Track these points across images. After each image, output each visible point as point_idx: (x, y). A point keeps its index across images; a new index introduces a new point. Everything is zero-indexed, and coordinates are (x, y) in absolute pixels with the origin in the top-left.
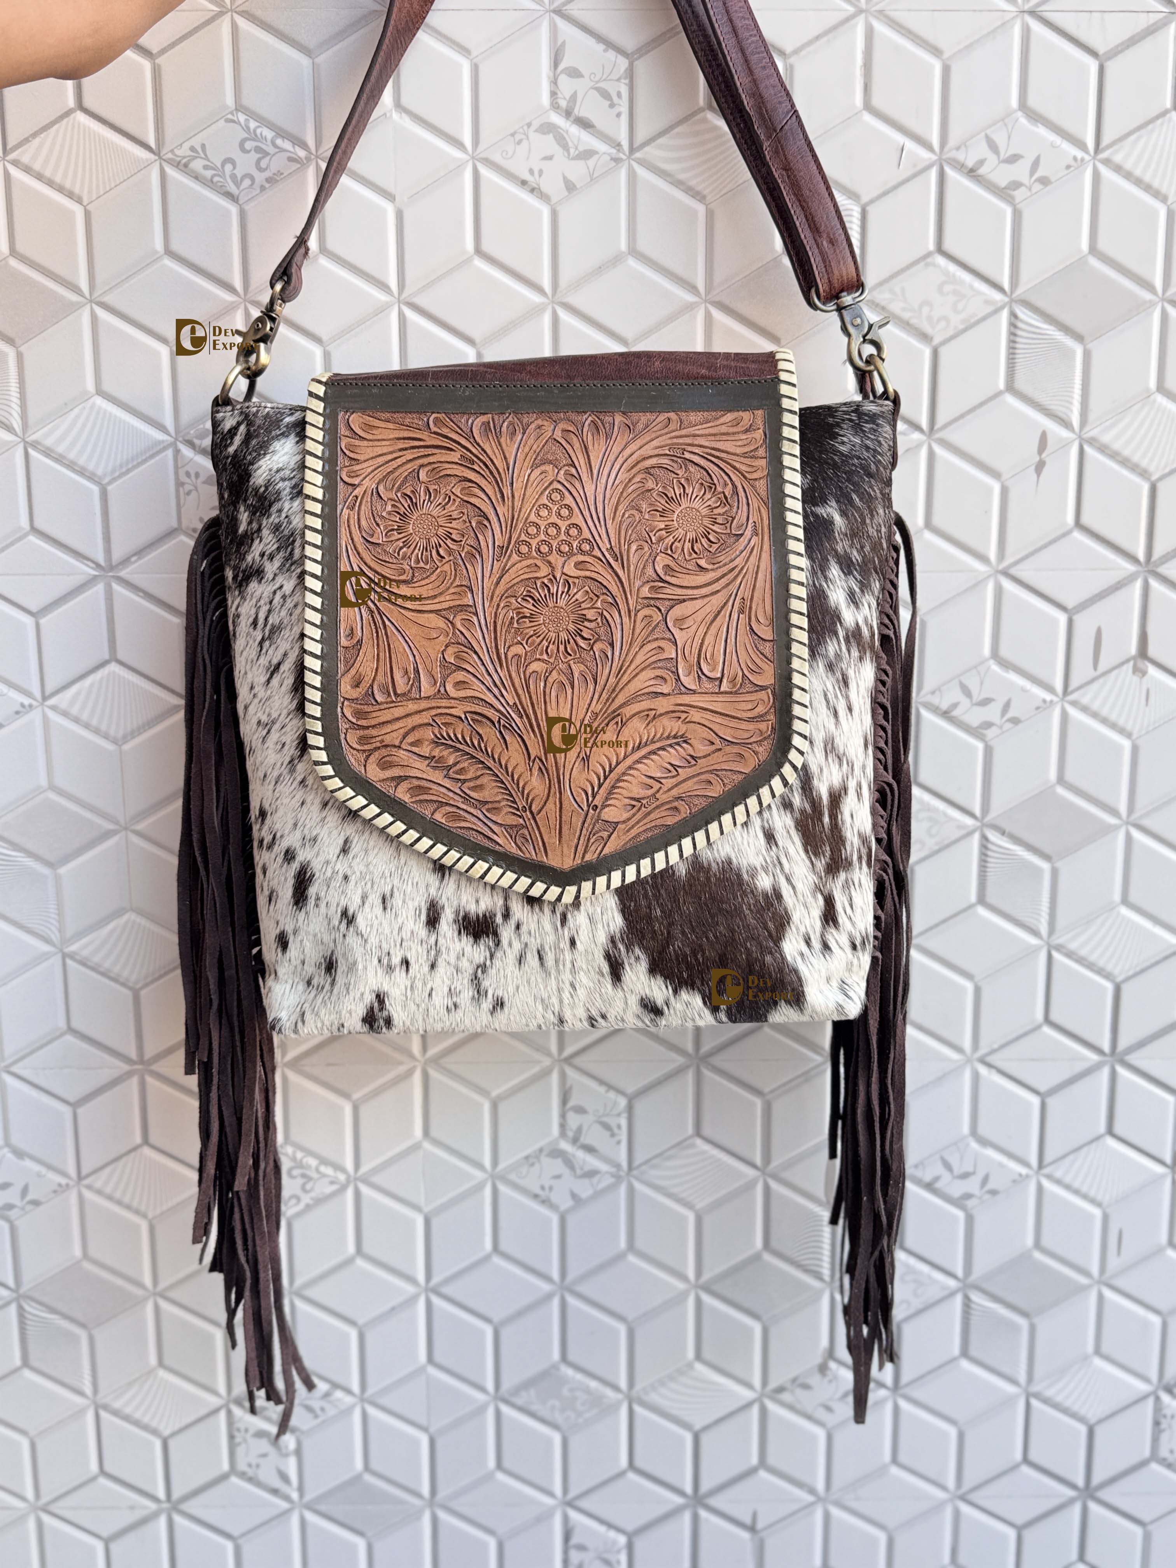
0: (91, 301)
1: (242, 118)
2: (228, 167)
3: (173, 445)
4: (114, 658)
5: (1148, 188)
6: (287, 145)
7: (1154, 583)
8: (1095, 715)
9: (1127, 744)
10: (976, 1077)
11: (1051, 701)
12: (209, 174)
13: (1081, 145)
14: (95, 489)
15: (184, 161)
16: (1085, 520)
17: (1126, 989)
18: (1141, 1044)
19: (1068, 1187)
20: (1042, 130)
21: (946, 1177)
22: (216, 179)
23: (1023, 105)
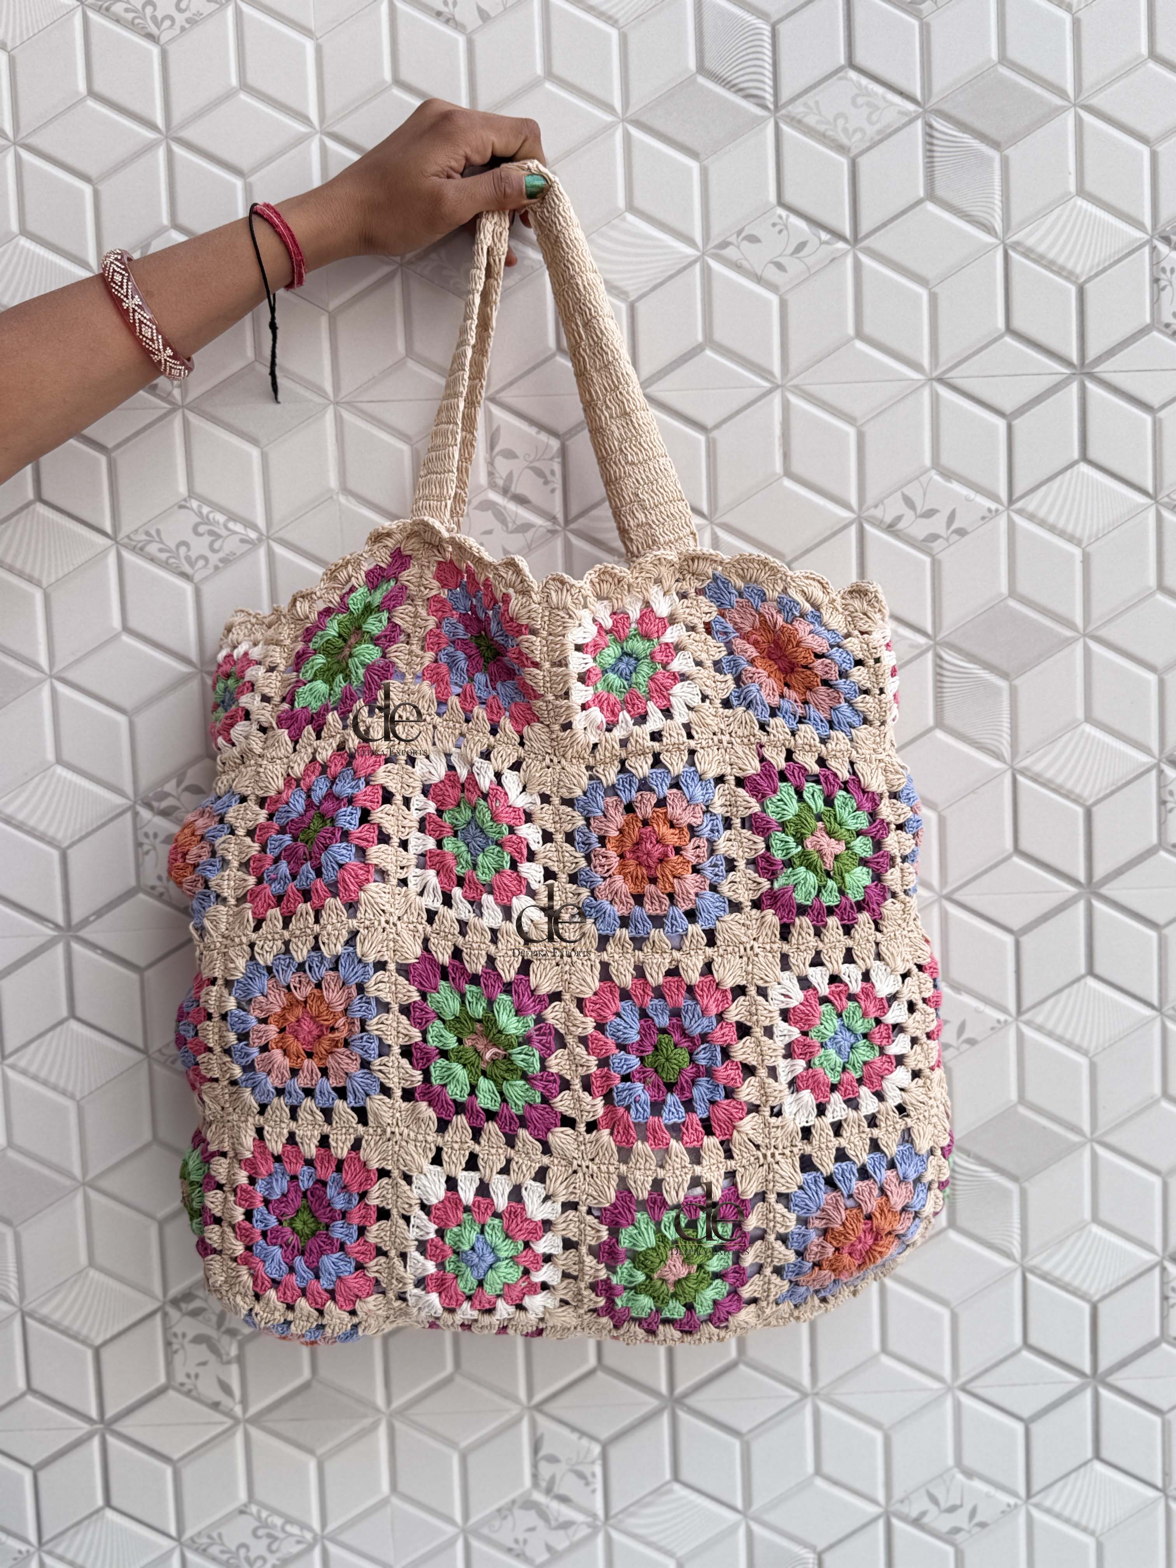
0: (51, 676)
1: (194, 504)
2: (183, 550)
3: (132, 808)
4: (73, 1015)
5: (1063, 534)
6: (238, 528)
7: (1097, 904)
8: (1050, 1034)
9: (1083, 1061)
10: (958, 1407)
11: (1006, 1021)
12: (164, 556)
13: (995, 498)
14: (55, 854)
15: (140, 545)
16: (1024, 845)
17: (1102, 1308)
18: (1122, 1364)
19: (1058, 1516)
20: (955, 486)
21: (933, 1510)
22: (172, 561)
23: (936, 464)
